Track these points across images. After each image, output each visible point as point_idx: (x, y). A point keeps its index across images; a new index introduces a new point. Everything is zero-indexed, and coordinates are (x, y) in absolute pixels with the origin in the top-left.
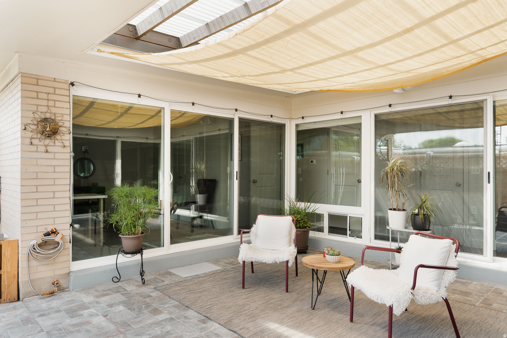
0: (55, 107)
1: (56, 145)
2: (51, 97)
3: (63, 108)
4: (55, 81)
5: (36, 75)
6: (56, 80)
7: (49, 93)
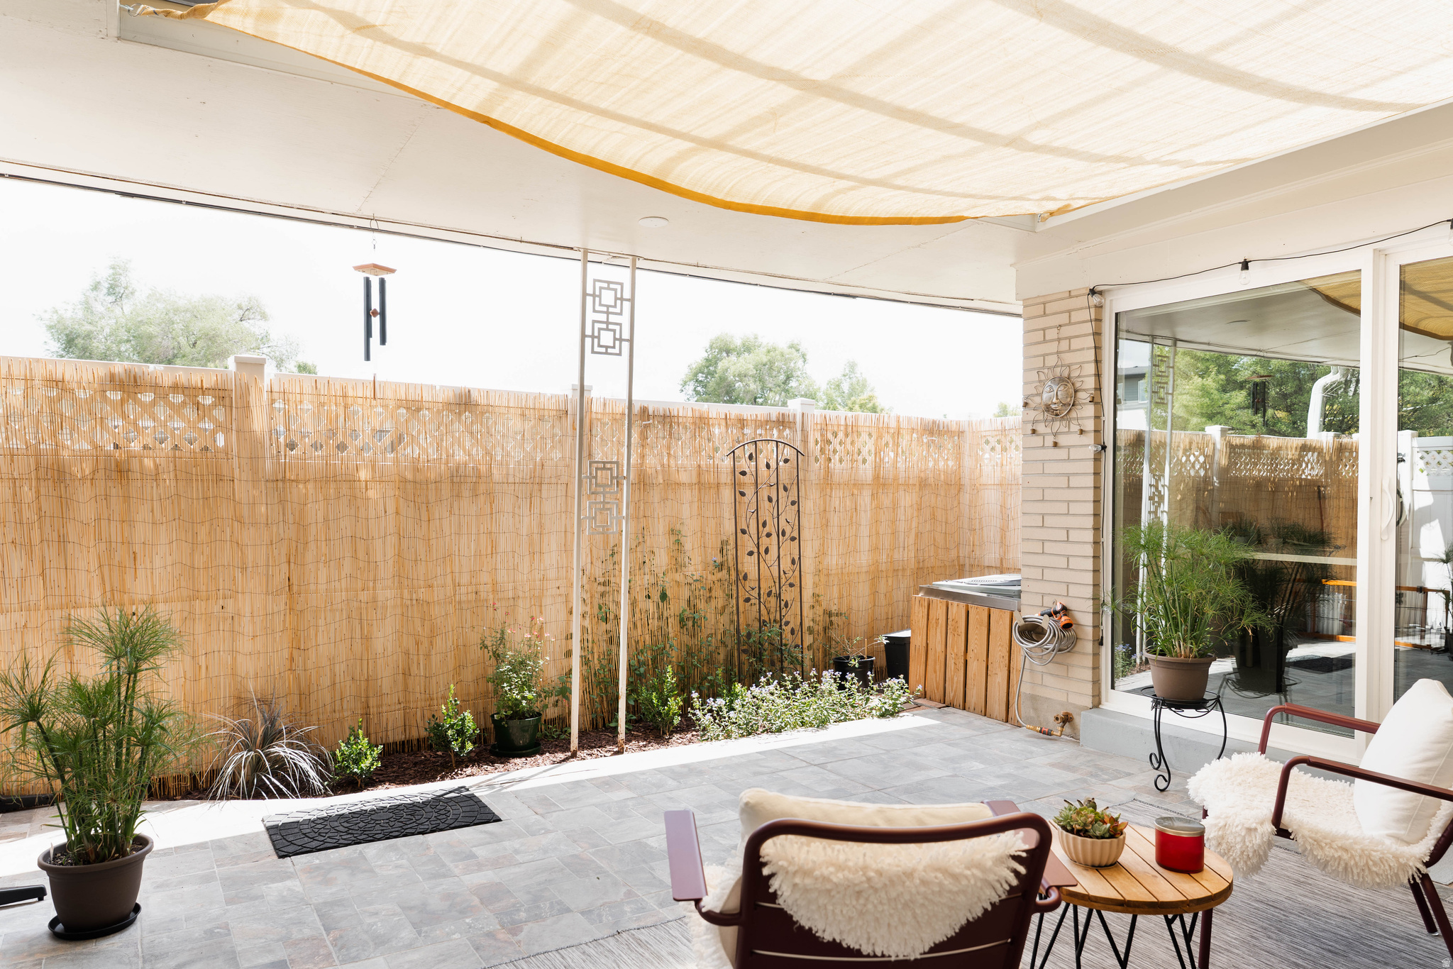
0: (1070, 350)
1: (1071, 430)
2: (1066, 332)
3: (1083, 349)
4: (1070, 297)
5: (1039, 296)
6: (1072, 294)
7: (1060, 326)
